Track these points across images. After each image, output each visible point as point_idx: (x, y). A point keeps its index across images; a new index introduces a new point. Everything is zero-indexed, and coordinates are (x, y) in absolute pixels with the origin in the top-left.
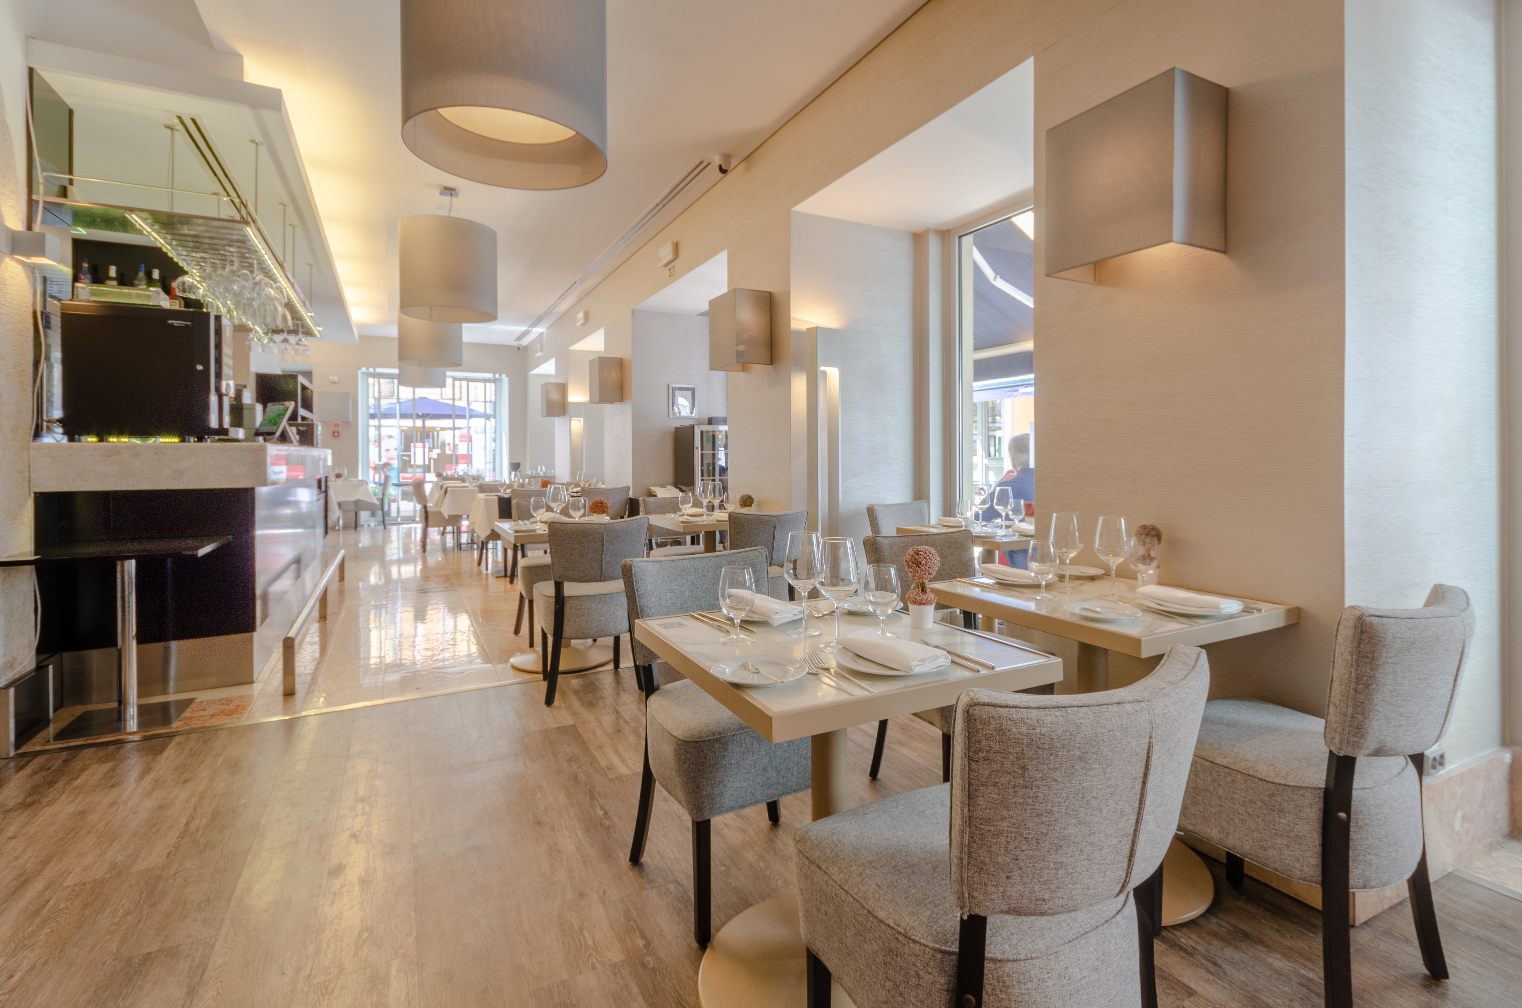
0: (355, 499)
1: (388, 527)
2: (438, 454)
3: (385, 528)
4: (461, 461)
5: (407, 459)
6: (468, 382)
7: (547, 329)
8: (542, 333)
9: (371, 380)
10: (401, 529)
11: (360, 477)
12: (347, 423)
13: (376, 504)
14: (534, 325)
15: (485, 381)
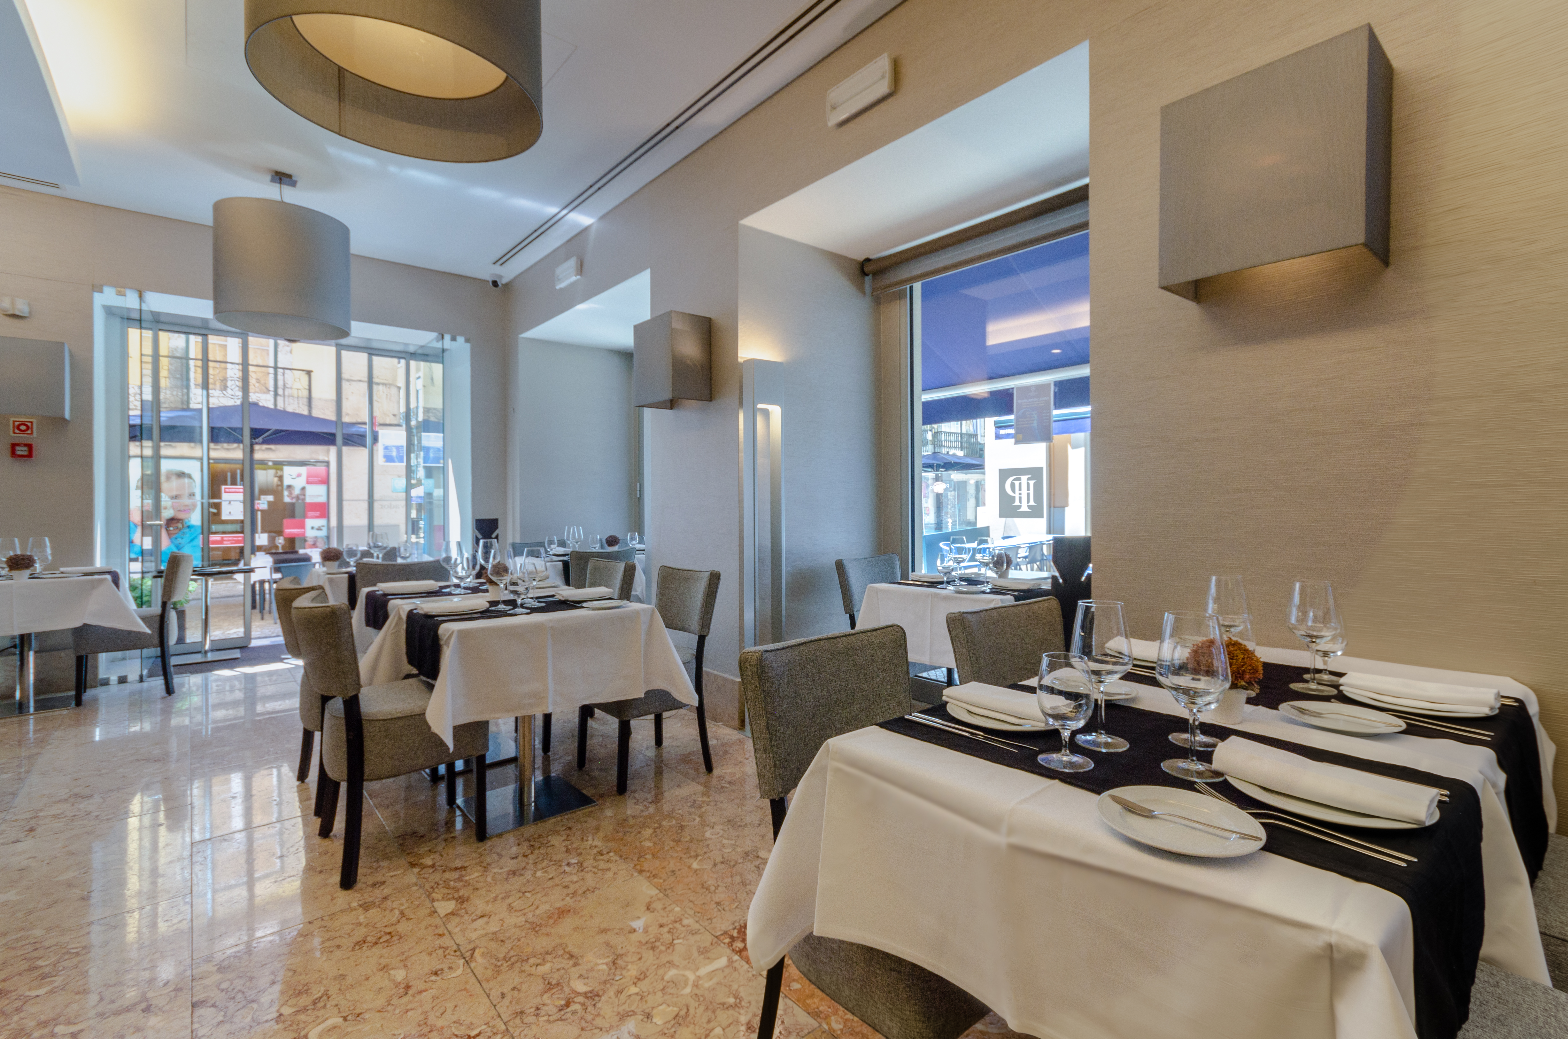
0: (78, 624)
1: (177, 680)
2: (269, 503)
3: (169, 690)
4: (310, 514)
5: (215, 511)
6: (371, 355)
7: (603, 218)
8: (586, 229)
9: (134, 334)
10: (213, 686)
11: (99, 563)
12: (60, 422)
13: (145, 634)
14: (576, 202)
15: (409, 355)
